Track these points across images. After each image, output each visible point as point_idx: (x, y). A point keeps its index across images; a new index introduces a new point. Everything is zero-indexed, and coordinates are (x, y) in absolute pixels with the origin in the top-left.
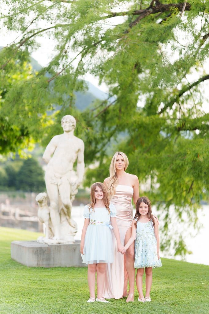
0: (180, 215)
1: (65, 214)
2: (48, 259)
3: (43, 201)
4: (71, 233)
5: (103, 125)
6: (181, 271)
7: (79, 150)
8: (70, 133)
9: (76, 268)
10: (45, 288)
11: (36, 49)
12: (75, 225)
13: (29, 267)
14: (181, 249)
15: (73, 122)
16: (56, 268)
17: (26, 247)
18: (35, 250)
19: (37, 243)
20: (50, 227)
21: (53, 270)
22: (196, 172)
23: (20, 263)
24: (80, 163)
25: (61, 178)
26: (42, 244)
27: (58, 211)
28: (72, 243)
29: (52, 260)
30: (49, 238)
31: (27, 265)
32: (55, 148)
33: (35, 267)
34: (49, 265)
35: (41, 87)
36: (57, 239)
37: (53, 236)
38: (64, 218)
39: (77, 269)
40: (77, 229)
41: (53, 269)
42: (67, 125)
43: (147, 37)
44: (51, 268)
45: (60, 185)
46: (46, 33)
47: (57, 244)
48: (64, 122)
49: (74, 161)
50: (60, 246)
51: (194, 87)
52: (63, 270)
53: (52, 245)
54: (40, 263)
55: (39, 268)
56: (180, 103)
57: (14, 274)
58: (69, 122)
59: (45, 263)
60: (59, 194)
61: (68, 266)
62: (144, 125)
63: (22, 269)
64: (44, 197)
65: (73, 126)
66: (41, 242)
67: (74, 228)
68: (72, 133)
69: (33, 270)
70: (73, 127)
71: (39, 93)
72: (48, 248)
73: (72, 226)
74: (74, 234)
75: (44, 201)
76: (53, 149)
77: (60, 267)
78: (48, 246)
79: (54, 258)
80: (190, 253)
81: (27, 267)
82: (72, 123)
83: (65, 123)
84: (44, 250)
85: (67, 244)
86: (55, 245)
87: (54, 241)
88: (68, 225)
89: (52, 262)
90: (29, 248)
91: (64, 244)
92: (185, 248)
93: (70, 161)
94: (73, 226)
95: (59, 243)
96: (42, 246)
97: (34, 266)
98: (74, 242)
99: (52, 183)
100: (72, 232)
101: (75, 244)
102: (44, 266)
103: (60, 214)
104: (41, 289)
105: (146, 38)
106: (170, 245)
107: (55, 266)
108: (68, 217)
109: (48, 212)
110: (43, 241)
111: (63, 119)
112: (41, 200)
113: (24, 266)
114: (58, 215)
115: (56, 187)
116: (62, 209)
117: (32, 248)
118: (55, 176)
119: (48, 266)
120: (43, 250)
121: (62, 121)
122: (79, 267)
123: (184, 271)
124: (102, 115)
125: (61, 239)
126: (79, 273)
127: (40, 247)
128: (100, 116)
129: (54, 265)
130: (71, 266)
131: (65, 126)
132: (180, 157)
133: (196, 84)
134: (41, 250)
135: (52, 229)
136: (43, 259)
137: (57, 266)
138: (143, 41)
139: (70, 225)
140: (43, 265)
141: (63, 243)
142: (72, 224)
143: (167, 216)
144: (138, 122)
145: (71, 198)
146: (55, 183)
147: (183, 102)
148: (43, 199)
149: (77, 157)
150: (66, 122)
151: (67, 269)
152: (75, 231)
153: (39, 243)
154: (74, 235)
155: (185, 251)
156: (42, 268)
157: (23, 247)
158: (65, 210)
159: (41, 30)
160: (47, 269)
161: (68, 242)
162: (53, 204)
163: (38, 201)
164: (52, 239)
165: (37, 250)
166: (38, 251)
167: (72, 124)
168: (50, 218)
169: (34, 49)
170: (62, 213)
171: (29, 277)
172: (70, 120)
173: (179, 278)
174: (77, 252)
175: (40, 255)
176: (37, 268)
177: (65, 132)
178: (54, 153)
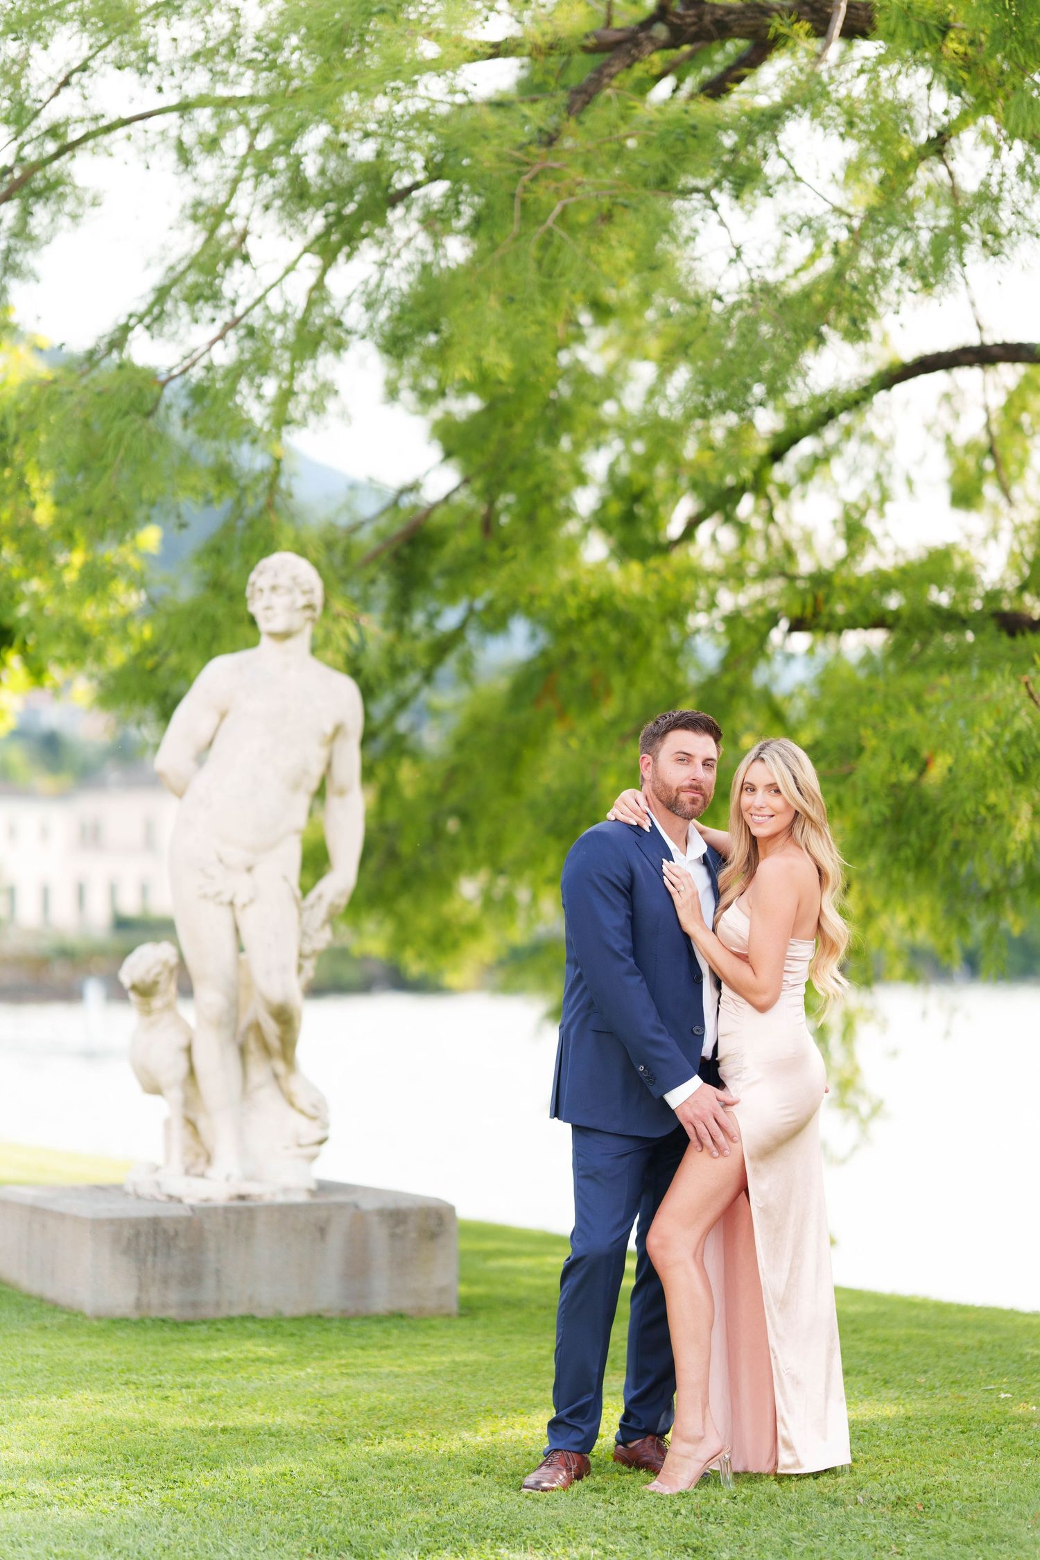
1: (266, 1049)
2: (192, 1278)
3: (155, 983)
4: (300, 1146)
5: (401, 604)
7: (338, 730)
8: (290, 644)
9: (330, 1320)
12: (315, 1107)
13: (99, 1318)
15: (306, 587)
16: (230, 1320)
17: (76, 1219)
18: (127, 1232)
19: (126, 1194)
20: (192, 1116)
21: (218, 1330)
22: (907, 843)
23: (42, 1300)
24: (342, 792)
25: (249, 869)
26: (154, 1199)
27: (234, 1036)
28: (302, 1198)
29: (210, 1282)
30: (187, 1172)
31: (88, 1310)
32: (216, 719)
33: (127, 1320)
34: (194, 1305)
35: (127, 413)
36: (228, 1179)
37: (202, 1160)
38: (259, 1072)
39: (338, 1324)
40: (325, 1126)
41: (220, 1326)
42: (280, 601)
43: (666, 166)
44: (204, 1322)
45: (244, 906)
46: (129, 138)
47: (231, 1199)
48: (261, 590)
49: (314, 784)
50: (251, 1211)
51: (844, 418)
53: (205, 1205)
54: (154, 1295)
55: (148, 1322)
56: (773, 495)
57: (38, 1356)
58: (290, 591)
59: (174, 1296)
60: (241, 949)
61: (289, 1310)
63: (62, 1328)
64: (165, 963)
65: (309, 607)
66: (146, 1190)
67: (313, 1118)
68: (302, 643)
69: (119, 1334)
70: (308, 613)
72: (189, 1220)
73: (302, 1112)
74: (314, 1149)
75: (161, 987)
76: (205, 727)
77: (252, 1318)
78: (190, 1213)
79: (218, 1272)
81: (85, 1317)
82: (304, 593)
83: (267, 593)
84: (172, 1233)
85: (281, 1199)
86: (227, 1210)
87: (215, 1188)
88: (279, 1105)
89: (208, 1293)
90: (97, 1223)
91: (268, 1199)
93: (296, 786)
94: (309, 1110)
95: (242, 1197)
96: (161, 1214)
97: (119, 1313)
98: (312, 1193)
99: (205, 896)
100: (303, 1141)
101: (319, 1200)
102: (172, 1313)
103: (243, 1051)
104: (211, 1432)
105: (662, 168)
107: (225, 1311)
108: (280, 1067)
109: (183, 1042)
110: (158, 1185)
111: (261, 573)
112: (149, 978)
113: (68, 1313)
114: (231, 1054)
115: (224, 916)
116: (257, 1027)
117: (111, 1221)
118: (221, 861)
119: (189, 1314)
120: (165, 1231)
121: (254, 584)
122: (347, 1318)
124: (397, 556)
125: (250, 1178)
127: (149, 1219)
129: (218, 1305)
130: (302, 1310)
131: (268, 608)
133: (857, 399)
134: (156, 1233)
135: (202, 1124)
136: (165, 1280)
137: (237, 1311)
138: (645, 185)
139: (292, 1104)
140: (164, 1306)
141: (260, 1196)
142: (303, 1101)
144: (589, 588)
145: (300, 968)
146: (218, 894)
147: (784, 491)
148: (159, 974)
149: (329, 765)
150: (274, 588)
151: (289, 1328)
152: (319, 1135)
153: (138, 1197)
154: (313, 1158)
156: (163, 1321)
157: (61, 1217)
158: (271, 1029)
159: (104, 122)
160: (190, 1328)
161: (286, 1190)
162: (210, 996)
163: (134, 988)
164: (202, 1176)
165: (138, 1234)
166: (143, 1239)
167: (301, 601)
168: (192, 1072)
169: (64, 221)
170: (253, 1045)
171: (123, 1371)
172: (294, 579)
173: (870, 1371)
174: (336, 1240)
175: (150, 1259)
176: (136, 1324)
177: (265, 641)
178: (210, 744)
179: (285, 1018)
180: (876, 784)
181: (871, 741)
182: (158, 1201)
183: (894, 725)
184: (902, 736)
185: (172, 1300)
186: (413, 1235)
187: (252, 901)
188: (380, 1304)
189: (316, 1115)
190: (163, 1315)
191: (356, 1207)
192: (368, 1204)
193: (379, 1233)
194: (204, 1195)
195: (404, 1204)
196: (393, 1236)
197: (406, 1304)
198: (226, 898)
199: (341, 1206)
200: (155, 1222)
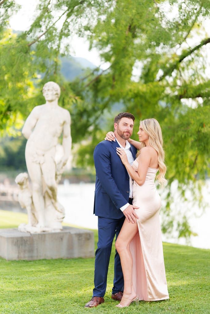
0: (183, 193)
1: (49, 197)
2: (31, 251)
3: (23, 182)
4: (58, 219)
5: (96, 96)
6: (187, 260)
7: (64, 123)
8: (53, 103)
9: (64, 259)
10: (21, 290)
11: (17, 11)
12: (61, 210)
13: (9, 260)
14: (185, 231)
15: (56, 89)
16: (40, 260)
17: (4, 237)
18: (15, 241)
19: (18, 231)
20: (33, 212)
21: (36, 263)
22: (201, 145)
24: (66, 137)
25: (43, 155)
27: (42, 194)
28: (58, 231)
29: (35, 251)
30: (32, 226)
31: (6, 259)
32: (36, 121)
33: (15, 261)
34: (32, 257)
35: (20, 52)
36: (41, 227)
37: (36, 223)
38: (48, 202)
39: (64, 261)
40: (64, 214)
42: (50, 93)
44: (33, 261)
45: (42, 164)
47: (41, 232)
48: (45, 91)
49: (59, 135)
50: (45, 235)
51: (196, 52)
52: (49, 264)
53: (35, 233)
54: (22, 255)
55: (20, 261)
56: (181, 69)
58: (52, 90)
59: (27, 255)
60: (42, 174)
61: (54, 258)
62: (141, 93)
64: (25, 178)
65: (57, 94)
66: (23, 230)
67: (61, 212)
68: (56, 102)
69: (12, 265)
70: (57, 96)
71: (18, 58)
72: (30, 237)
73: (58, 211)
74: (62, 220)
75: (25, 183)
76: (33, 123)
77: (45, 260)
79: (37, 249)
80: (196, 235)
81: (6, 261)
82: (56, 91)
83: (47, 91)
84: (26, 240)
85: (53, 232)
86: (39, 234)
87: (37, 229)
88: (54, 209)
89: (35, 254)
90: (8, 238)
91: (50, 232)
92: (190, 229)
93: (54, 136)
94: (61, 211)
95: (44, 231)
96: (23, 236)
97: (14, 259)
98: (61, 230)
99: (33, 162)
101: (63, 231)
102: (26, 259)
103: (44, 198)
104: (16, 292)
106: (172, 226)
107: (39, 258)
108: (53, 201)
109: (30, 196)
110: (25, 229)
111: (45, 87)
112: (22, 181)
113: (2, 259)
114: (42, 198)
115: (38, 167)
116: (47, 192)
117: (11, 238)
118: (37, 153)
119: (30, 259)
120: (24, 240)
121: (44, 89)
123: (190, 260)
124: (94, 85)
125: (46, 227)
126: (66, 267)
127: (20, 237)
128: (91, 85)
129: (37, 256)
130: (57, 257)
131: (47, 95)
132: (183, 128)
133: (198, 48)
134: (22, 240)
135: (36, 214)
136: (25, 251)
137: (42, 258)
139: (56, 209)
140: (25, 257)
142: (59, 208)
143: (169, 195)
144: (134, 90)
145: (56, 178)
146: (36, 161)
147: (183, 69)
148: (24, 180)
149: (63, 131)
150: (48, 90)
151: (52, 262)
152: (62, 216)
153: (21, 232)
154: (61, 222)
155: (190, 233)
156: (24, 261)
158: (50, 192)
160: (30, 263)
161: (54, 229)
163: (18, 183)
164: (35, 226)
165: (18, 241)
166: (19, 242)
167: (55, 93)
168: (33, 203)
169: (14, 12)
170: (46, 196)
172: (53, 88)
173: (185, 271)
174: (65, 241)
175: (21, 247)
176: (17, 262)
177: (47, 102)
178: (35, 126)
179: (52, 189)
180: (193, 131)
181: (193, 122)
182: (25, 233)
183: (198, 118)
184: (199, 120)
185: (26, 256)
186: (83, 239)
187: (44, 163)
188: (76, 255)
189: (62, 212)
190: (24, 259)
191: (70, 233)
192: (73, 232)
193: (75, 239)
194: (35, 231)
195: (81, 232)
196: (79, 240)
197: (82, 255)
198: (38, 162)
199: (66, 233)
200: (22, 238)
